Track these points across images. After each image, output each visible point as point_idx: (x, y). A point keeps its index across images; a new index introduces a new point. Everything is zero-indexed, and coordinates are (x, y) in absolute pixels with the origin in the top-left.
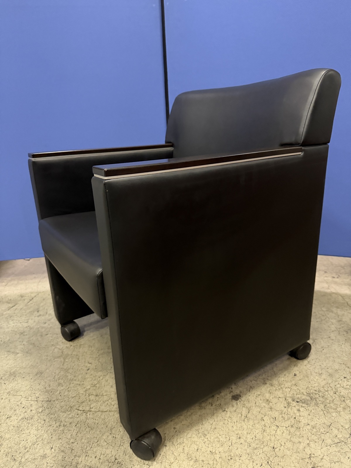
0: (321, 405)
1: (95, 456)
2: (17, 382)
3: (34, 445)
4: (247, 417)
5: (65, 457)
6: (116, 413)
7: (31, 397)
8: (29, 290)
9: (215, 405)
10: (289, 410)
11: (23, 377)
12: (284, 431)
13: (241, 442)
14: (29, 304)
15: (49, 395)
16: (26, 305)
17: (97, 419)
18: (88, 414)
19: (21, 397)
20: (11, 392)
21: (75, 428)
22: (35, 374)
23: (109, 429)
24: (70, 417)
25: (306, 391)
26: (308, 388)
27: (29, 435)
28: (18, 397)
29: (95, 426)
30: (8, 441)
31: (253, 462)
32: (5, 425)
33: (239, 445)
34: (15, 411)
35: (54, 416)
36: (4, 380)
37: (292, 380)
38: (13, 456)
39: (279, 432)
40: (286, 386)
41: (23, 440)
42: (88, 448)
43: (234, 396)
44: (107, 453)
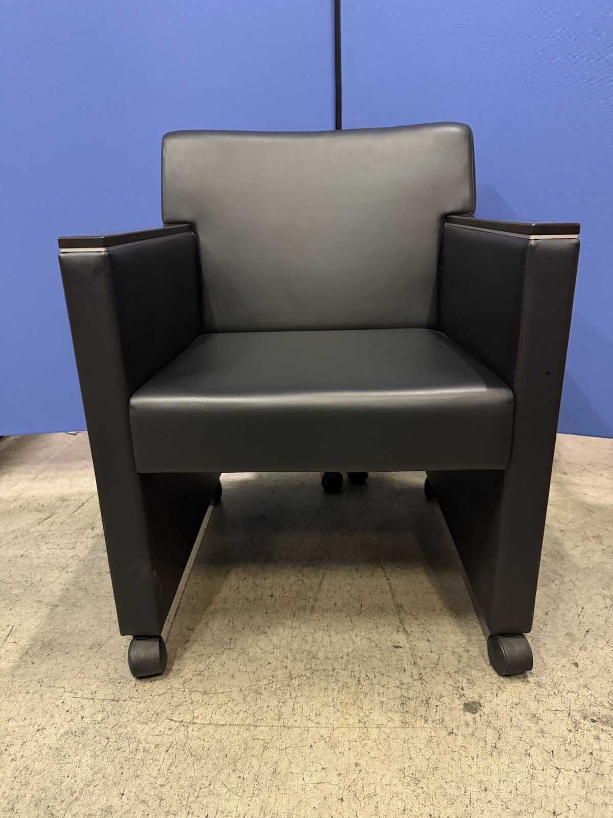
1: (206, 814)
2: (55, 660)
3: (88, 786)
4: (497, 747)
5: (148, 814)
6: (242, 730)
7: (82, 691)
8: (75, 490)
9: (433, 722)
10: (579, 736)
11: (66, 650)
12: (571, 780)
13: (488, 798)
14: (76, 513)
15: (114, 688)
16: (70, 517)
17: (206, 740)
18: (190, 729)
19: (63, 690)
20: (45, 681)
21: (166, 756)
22: (88, 647)
23: (231, 761)
24: (156, 734)
25: (608, 700)
27: (79, 767)
28: (58, 690)
29: (204, 753)
30: (39, 776)
32: (33, 743)
33: (485, 804)
34: (52, 716)
35: (126, 731)
36: (31, 657)
37: (578, 676)
38: (49, 807)
39: (561, 781)
40: (568, 688)
41: (68, 776)
42: (192, 798)
43: (468, 704)
44: (229, 809)
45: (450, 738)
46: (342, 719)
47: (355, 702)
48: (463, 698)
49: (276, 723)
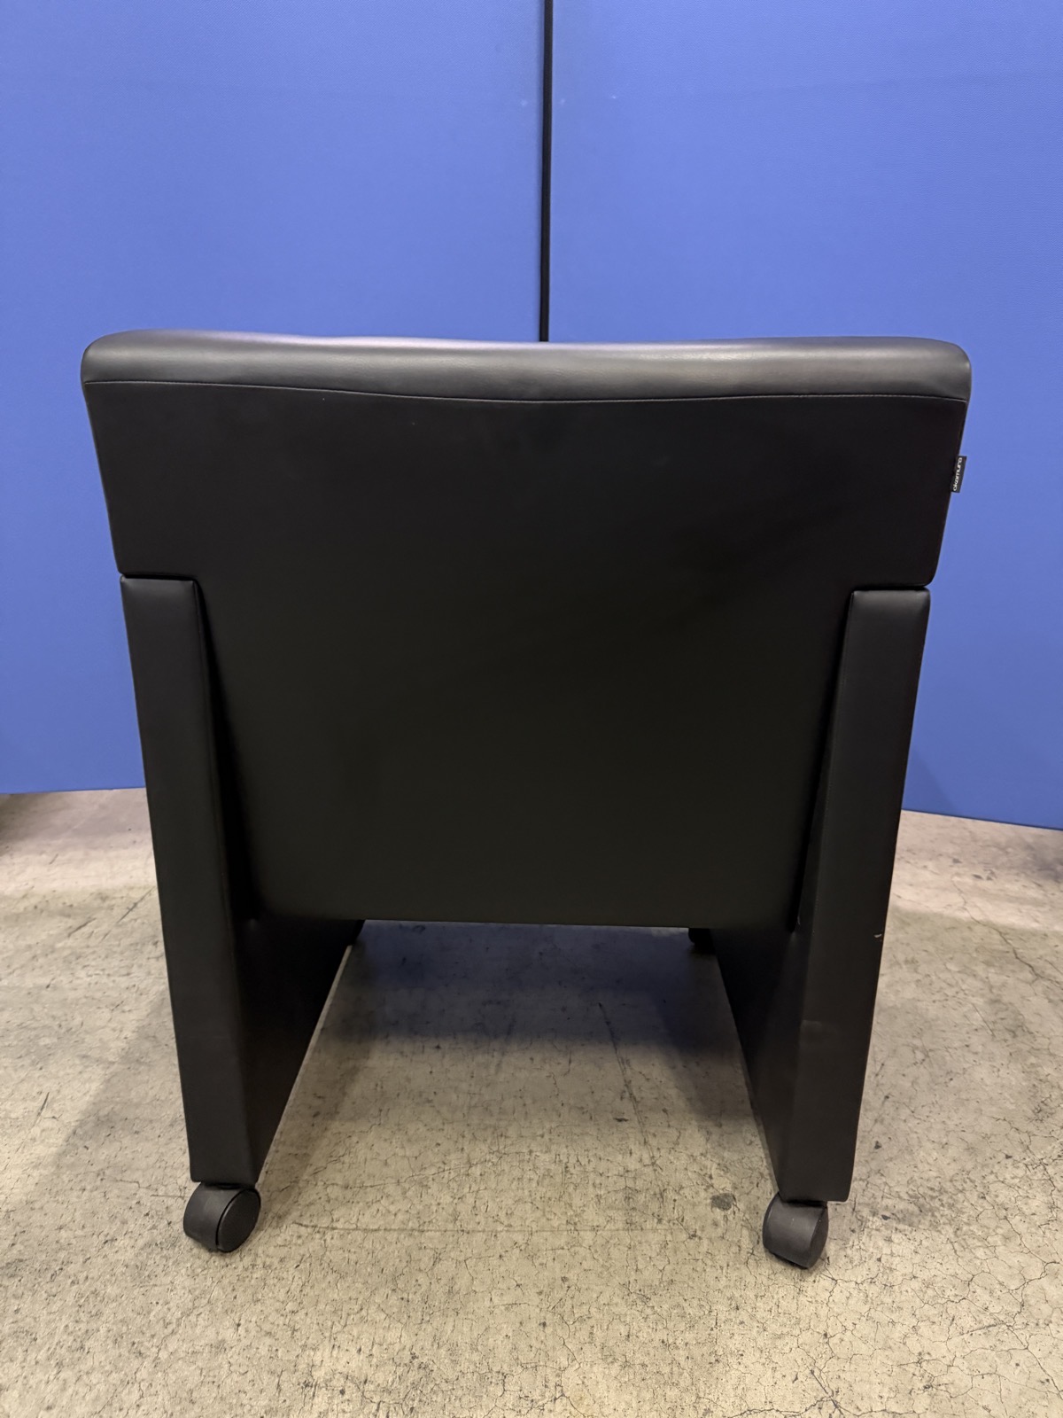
0: (947, 1227)
1: (358, 1347)
2: (118, 1144)
3: (188, 1315)
4: (755, 1253)
5: (277, 1350)
6: (402, 1236)
7: (166, 1186)
8: (120, 881)
9: (669, 1221)
10: (864, 1238)
11: (135, 1129)
12: (851, 1294)
13: (740, 1318)
14: (125, 920)
16: (118, 925)
17: (353, 1250)
18: (328, 1237)
19: (137, 1185)
20: (107, 1172)
21: (296, 1274)
22: (168, 1122)
23: (390, 1279)
24: (280, 1243)
25: (906, 1189)
26: (912, 1180)
27: (172, 1291)
28: (129, 1185)
29: (351, 1268)
30: (114, 1304)
31: (774, 1369)
32: (100, 1260)
33: (736, 1326)
34: (124, 1222)
36: (81, 1139)
37: (869, 1159)
38: (134, 1344)
39: (837, 1295)
41: (157, 1303)
42: (337, 1328)
43: (718, 1197)
44: (389, 1340)
45: (692, 1243)
46: (544, 1220)
47: (561, 1197)
48: (711, 1190)
49: (450, 1226)
